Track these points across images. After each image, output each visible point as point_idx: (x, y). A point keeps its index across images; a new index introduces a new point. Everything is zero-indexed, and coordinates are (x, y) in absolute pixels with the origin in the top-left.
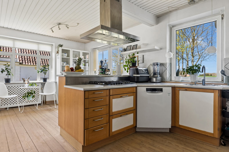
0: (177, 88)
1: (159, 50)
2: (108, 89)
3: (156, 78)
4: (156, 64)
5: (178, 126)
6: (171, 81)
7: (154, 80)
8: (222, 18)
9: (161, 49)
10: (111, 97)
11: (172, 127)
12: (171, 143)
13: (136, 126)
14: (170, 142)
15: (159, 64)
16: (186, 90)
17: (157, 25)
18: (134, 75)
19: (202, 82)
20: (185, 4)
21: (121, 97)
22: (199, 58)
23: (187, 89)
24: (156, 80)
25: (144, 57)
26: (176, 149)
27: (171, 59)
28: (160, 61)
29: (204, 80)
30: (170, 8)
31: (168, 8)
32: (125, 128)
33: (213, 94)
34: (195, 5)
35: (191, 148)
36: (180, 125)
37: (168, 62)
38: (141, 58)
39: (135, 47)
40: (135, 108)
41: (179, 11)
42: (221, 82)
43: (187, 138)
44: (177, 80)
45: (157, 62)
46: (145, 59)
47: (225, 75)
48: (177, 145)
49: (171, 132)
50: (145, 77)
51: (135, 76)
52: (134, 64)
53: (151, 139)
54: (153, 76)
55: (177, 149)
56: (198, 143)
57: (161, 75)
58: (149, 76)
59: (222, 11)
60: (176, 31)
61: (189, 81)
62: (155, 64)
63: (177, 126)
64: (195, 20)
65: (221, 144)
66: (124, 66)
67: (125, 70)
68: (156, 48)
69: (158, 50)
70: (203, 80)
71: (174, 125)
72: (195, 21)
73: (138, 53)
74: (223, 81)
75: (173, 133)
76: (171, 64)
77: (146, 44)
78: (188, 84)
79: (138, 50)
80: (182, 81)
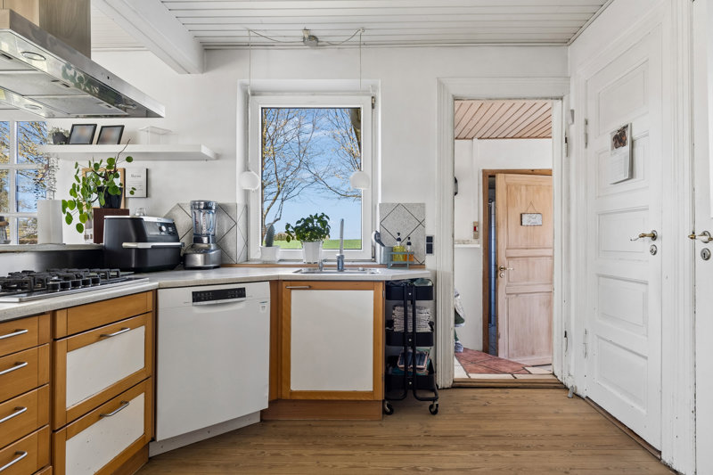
0: (284, 284)
1: (211, 159)
2: (43, 314)
3: (206, 251)
4: (202, 207)
5: (288, 397)
6: (247, 262)
7: (198, 259)
8: (373, 106)
9: (218, 157)
10: (61, 345)
11: (271, 403)
12: (278, 455)
13: (154, 439)
14: (275, 452)
15: (214, 208)
16: (310, 288)
17: (200, 75)
18: (125, 244)
19: (336, 263)
20: (292, 40)
21: (103, 337)
22: (276, 189)
23: (310, 284)
24: (205, 260)
25: (153, 176)
26: (298, 465)
27: (247, 193)
28: (216, 198)
29: (341, 258)
30: (252, 34)
31: (246, 33)
32: (116, 459)
33: (372, 292)
34: (317, 52)
35: (332, 447)
36: (292, 393)
37: (239, 200)
38: (139, 179)
39: (115, 134)
40: (150, 372)
41: (274, 53)
42: (371, 261)
43: (312, 423)
44: (267, 258)
45: (207, 199)
46: (153, 185)
47: (383, 245)
48: (296, 452)
49: (265, 421)
50: (168, 251)
51: (130, 249)
52: (113, 200)
53: (217, 466)
54: (192, 246)
55: (303, 465)
56: (339, 426)
57: (219, 241)
58: (178, 248)
59: (374, 88)
60: (262, 108)
61: (301, 260)
62: (199, 205)
63: (286, 396)
64: (313, 92)
65: (385, 412)
66: (65, 204)
67: (69, 220)
68: (205, 151)
69: (207, 159)
70: (339, 257)
71: (275, 398)
72: (313, 95)
73: (129, 160)
74: (374, 257)
75: (272, 421)
76: (247, 207)
77: (161, 132)
78: (303, 269)
79: (130, 149)
80: (280, 260)
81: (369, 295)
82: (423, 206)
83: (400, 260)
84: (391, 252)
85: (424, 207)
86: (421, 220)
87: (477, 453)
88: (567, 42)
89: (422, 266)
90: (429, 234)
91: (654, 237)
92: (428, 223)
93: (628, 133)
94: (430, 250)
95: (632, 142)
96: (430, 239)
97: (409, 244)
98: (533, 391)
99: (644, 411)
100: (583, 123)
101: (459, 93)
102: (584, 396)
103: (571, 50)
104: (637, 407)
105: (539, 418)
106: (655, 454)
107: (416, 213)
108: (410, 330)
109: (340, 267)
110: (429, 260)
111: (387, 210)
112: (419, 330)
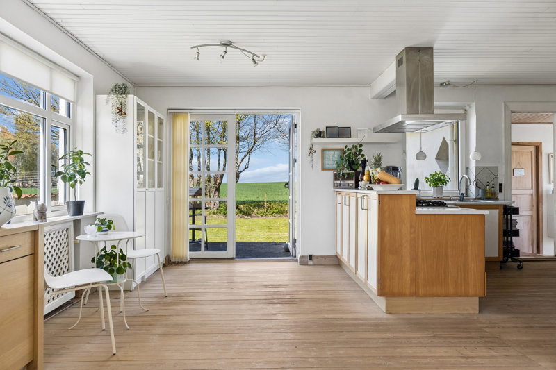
33: (497, 210)
39: (347, 132)
73: (361, 145)
81: (496, 212)
82: (497, 167)
83: (489, 196)
84: (485, 191)
85: (497, 169)
86: (496, 175)
89: (497, 199)
90: (500, 181)
92: (500, 176)
94: (501, 190)
96: (501, 185)
97: (493, 187)
107: (493, 171)
108: (509, 229)
109: (462, 199)
110: (500, 196)
111: (479, 170)
112: (513, 229)
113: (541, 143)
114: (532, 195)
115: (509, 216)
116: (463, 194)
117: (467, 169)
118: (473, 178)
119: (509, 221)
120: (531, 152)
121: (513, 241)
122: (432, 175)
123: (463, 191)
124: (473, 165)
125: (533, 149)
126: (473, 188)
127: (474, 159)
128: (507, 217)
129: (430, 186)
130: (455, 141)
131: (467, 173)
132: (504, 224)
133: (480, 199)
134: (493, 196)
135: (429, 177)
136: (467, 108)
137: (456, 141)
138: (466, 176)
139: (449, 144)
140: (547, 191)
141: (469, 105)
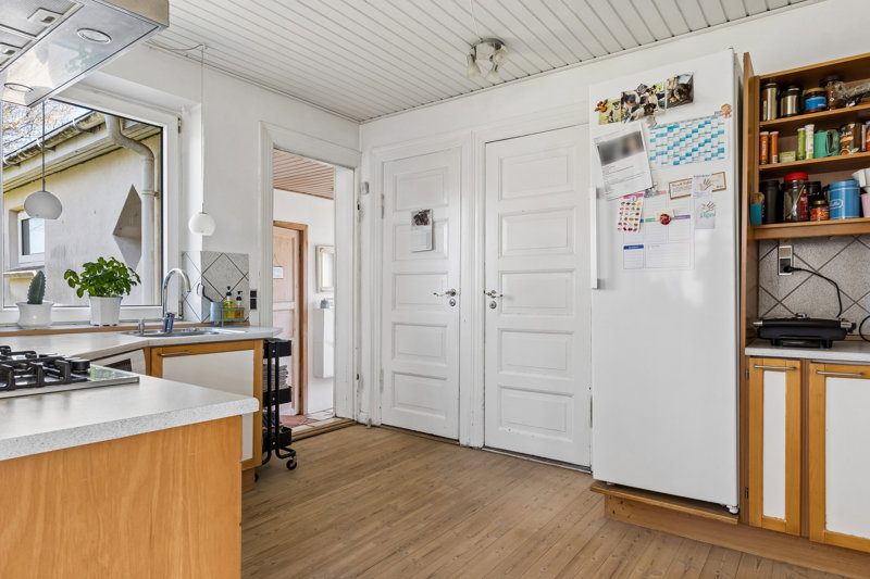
0: (154, 351)
8: (180, 130)
16: (189, 353)
29: (171, 317)
47: (210, 300)
82: (246, 256)
83: (231, 317)
84: (222, 307)
85: (247, 259)
86: (245, 272)
87: (365, 479)
88: (361, 121)
89: (246, 323)
90: (252, 287)
91: (453, 294)
92: (252, 276)
93: (429, 216)
94: (253, 305)
95: (433, 223)
96: (253, 294)
97: (239, 299)
98: (342, 431)
99: (443, 417)
100: (380, 197)
101: (280, 143)
102: (379, 424)
103: (362, 127)
104: (438, 416)
105: (370, 446)
106: (455, 442)
107: (239, 264)
108: (273, 389)
109: (168, 328)
110: (252, 316)
111: (210, 260)
112: (281, 387)
113: (306, 226)
114: (293, 311)
115: (274, 360)
116: (171, 315)
117: (183, 255)
118: (196, 278)
119: (273, 373)
120: (293, 239)
121: (281, 413)
122: (89, 267)
123: (173, 308)
124: (196, 247)
125: (295, 235)
126: (195, 300)
127: (199, 230)
128: (269, 362)
129: (80, 293)
130: (156, 194)
131: (183, 265)
132: (264, 378)
133: (212, 324)
134: (239, 319)
135: (80, 271)
136: (184, 115)
137: (160, 195)
138: (180, 271)
139: (142, 197)
140: (314, 304)
141: (188, 109)
